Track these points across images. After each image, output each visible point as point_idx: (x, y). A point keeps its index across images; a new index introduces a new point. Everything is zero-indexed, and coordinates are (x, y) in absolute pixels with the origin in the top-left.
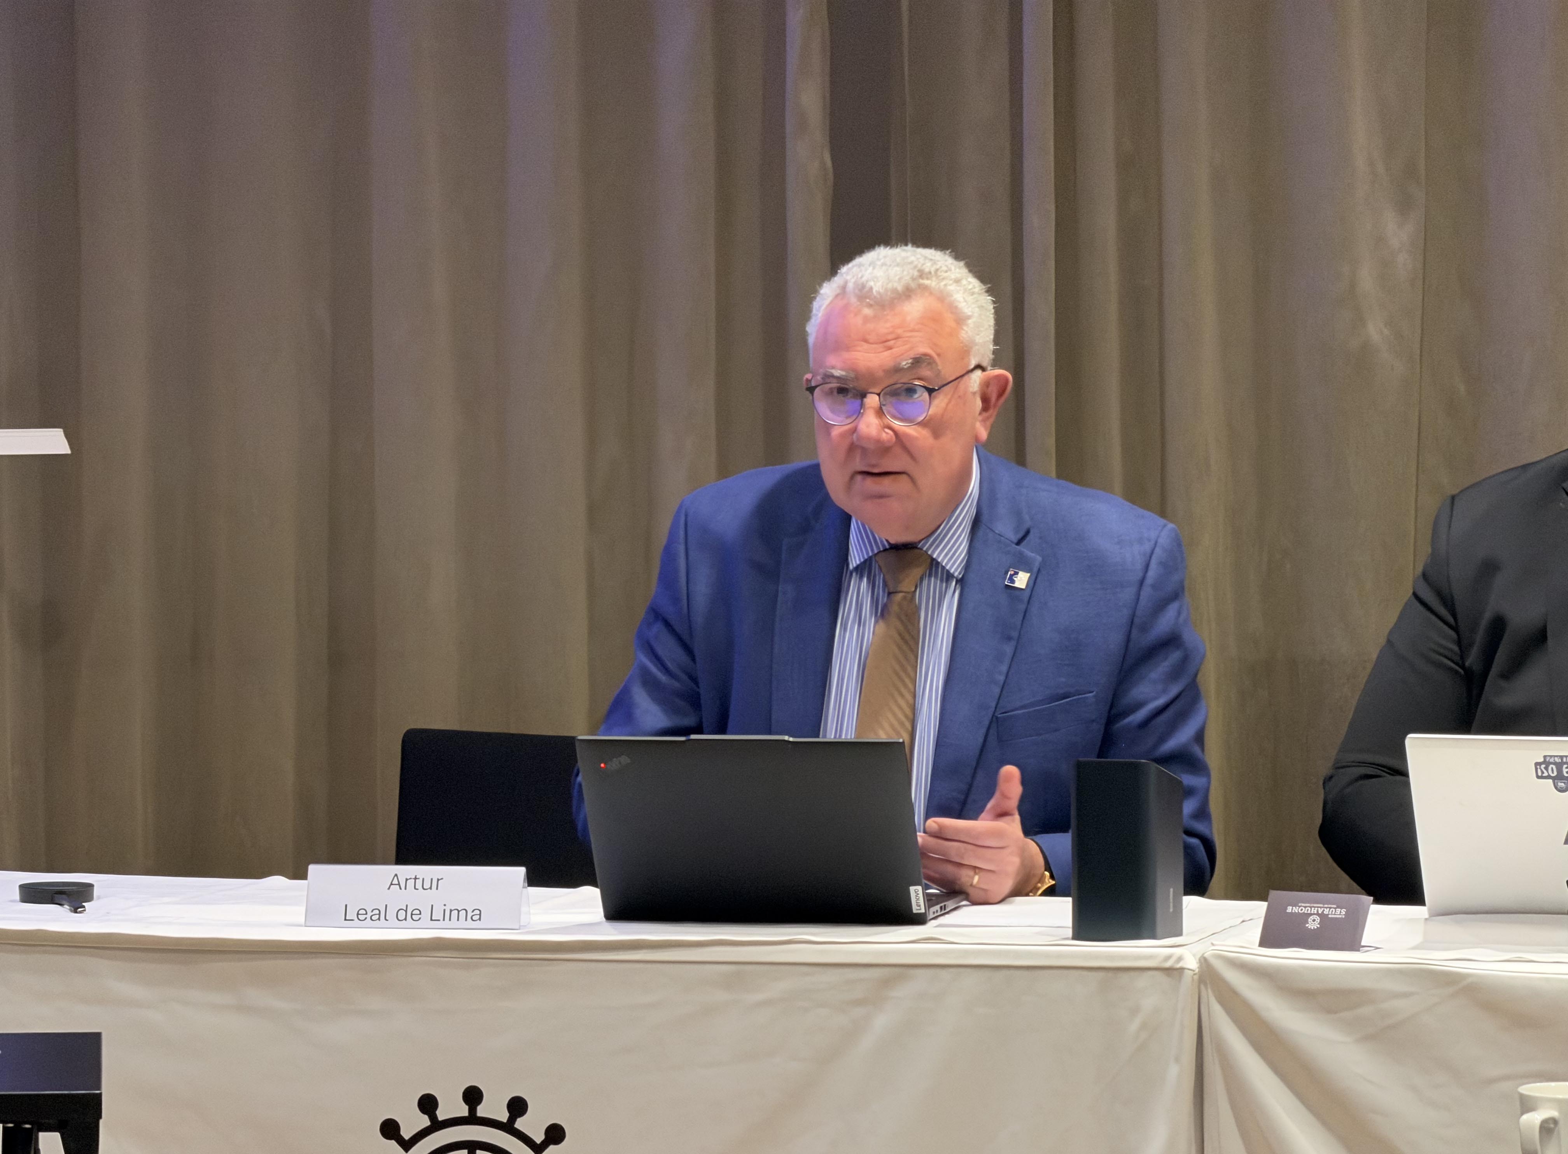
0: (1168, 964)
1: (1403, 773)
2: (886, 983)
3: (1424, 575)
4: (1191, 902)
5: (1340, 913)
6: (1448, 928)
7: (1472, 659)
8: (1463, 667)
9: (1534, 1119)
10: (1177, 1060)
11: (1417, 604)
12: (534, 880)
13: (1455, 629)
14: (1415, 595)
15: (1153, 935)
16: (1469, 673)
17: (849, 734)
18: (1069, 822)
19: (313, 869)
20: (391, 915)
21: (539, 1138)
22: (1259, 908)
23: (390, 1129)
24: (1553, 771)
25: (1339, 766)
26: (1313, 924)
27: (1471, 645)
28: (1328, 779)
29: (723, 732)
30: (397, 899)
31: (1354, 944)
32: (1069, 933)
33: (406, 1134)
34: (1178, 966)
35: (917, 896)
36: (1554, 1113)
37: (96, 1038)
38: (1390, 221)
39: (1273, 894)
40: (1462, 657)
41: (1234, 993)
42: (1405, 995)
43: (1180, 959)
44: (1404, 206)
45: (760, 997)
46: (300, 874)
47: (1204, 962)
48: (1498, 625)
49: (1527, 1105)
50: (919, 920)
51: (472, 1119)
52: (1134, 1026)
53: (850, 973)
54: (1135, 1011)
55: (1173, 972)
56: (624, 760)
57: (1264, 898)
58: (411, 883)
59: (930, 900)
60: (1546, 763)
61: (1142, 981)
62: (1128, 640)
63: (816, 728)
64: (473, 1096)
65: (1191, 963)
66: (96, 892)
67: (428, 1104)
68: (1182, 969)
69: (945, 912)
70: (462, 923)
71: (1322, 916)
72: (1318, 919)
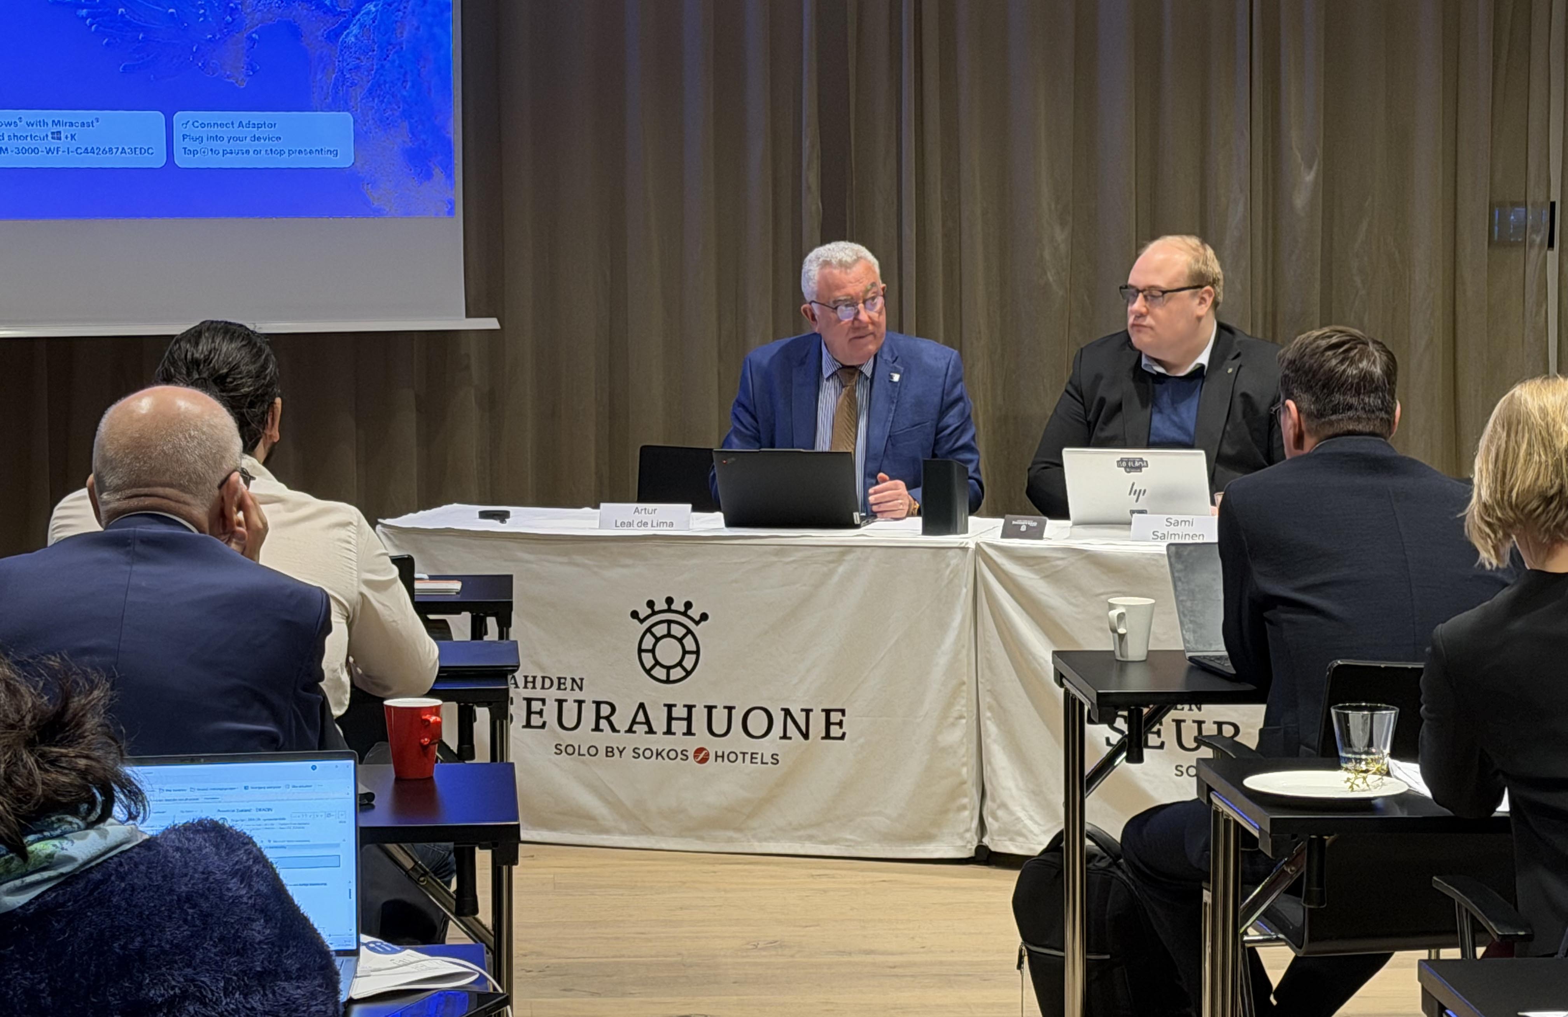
0: (963, 545)
1: (1061, 465)
2: (843, 554)
3: (1070, 382)
4: (972, 520)
5: (1035, 524)
6: (1079, 530)
7: (1090, 417)
8: (1086, 420)
9: (1114, 614)
10: (966, 586)
11: (1068, 396)
12: (694, 509)
13: (1083, 404)
14: (1067, 391)
15: (956, 533)
16: (1089, 423)
17: (827, 449)
18: (920, 483)
19: (602, 505)
20: (635, 525)
21: (697, 618)
22: (1000, 522)
23: (635, 614)
24: (1124, 464)
25: (1034, 463)
26: (1023, 529)
27: (1090, 411)
28: (1029, 470)
29: (773, 447)
30: (638, 518)
31: (1041, 537)
32: (920, 532)
33: (642, 616)
34: (966, 546)
35: (857, 516)
36: (1123, 610)
37: (510, 578)
38: (1057, 229)
39: (1007, 516)
40: (1086, 417)
41: (991, 558)
42: (1062, 559)
43: (967, 543)
44: (1063, 224)
45: (792, 559)
46: (597, 507)
47: (977, 545)
48: (1102, 401)
49: (1112, 607)
50: (858, 526)
51: (669, 610)
52: (948, 572)
53: (827, 549)
54: (948, 565)
55: (965, 549)
56: (733, 459)
57: (1003, 517)
58: (643, 512)
59: (862, 518)
60: (1122, 460)
61: (951, 553)
62: (942, 399)
63: (813, 447)
64: (669, 601)
65: (972, 546)
66: (511, 514)
67: (651, 604)
68: (968, 548)
69: (868, 523)
70: (665, 528)
71: (1027, 526)
72: (1025, 527)
